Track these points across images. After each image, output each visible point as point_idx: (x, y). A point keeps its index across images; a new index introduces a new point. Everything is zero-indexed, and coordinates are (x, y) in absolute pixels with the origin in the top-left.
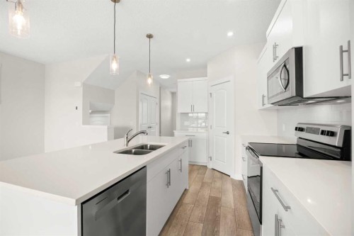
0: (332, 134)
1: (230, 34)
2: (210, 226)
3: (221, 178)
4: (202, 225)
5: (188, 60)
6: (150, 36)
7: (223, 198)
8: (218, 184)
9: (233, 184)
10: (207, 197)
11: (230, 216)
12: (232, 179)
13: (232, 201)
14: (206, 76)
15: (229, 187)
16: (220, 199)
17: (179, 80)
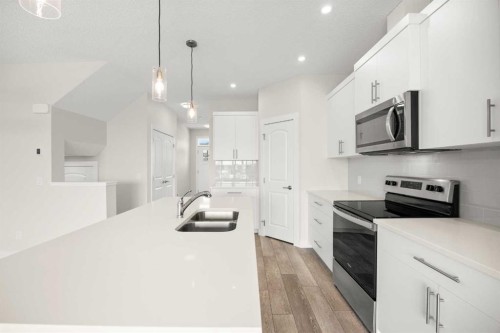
0: (440, 189)
1: (302, 59)
2: (302, 315)
3: (284, 248)
4: (291, 316)
5: (233, 86)
6: (192, 44)
7: (299, 275)
8: (284, 257)
9: (301, 254)
10: (279, 277)
11: (318, 297)
12: (297, 248)
13: (312, 278)
14: (257, 110)
15: (299, 259)
16: (296, 276)
17: (214, 113)
